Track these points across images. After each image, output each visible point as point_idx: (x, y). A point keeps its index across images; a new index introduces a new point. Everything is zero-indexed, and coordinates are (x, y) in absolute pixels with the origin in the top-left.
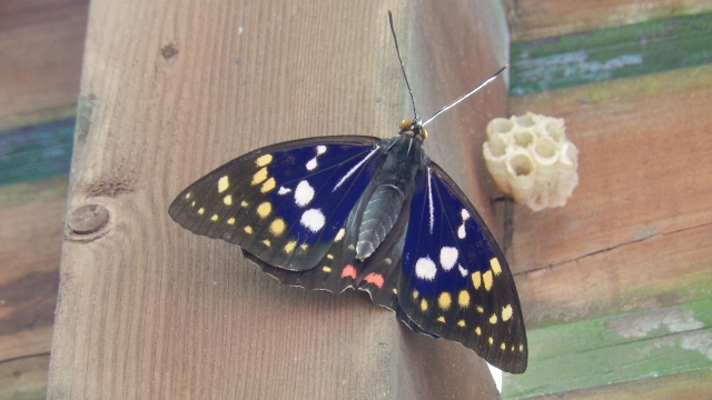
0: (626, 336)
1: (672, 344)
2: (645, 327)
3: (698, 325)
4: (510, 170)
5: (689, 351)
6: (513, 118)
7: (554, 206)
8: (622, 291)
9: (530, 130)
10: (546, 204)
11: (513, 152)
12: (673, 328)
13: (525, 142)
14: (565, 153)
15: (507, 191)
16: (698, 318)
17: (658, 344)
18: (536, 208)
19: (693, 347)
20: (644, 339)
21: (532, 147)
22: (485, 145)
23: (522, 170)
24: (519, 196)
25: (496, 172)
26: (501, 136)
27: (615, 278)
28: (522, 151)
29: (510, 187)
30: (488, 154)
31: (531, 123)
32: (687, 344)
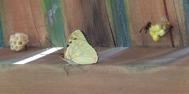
0: (53, 24)
1: (54, 15)
2: (51, 20)
3: (51, 10)
4: (21, 45)
5: (56, 12)
6: (10, 45)
7: (27, 37)
8: (44, 25)
9: (13, 42)
10: (27, 39)
11: (17, 45)
12: (51, 15)
13: (15, 43)
14: (17, 35)
15: (25, 46)
16: (50, 10)
17: (54, 18)
18: (28, 41)
19: (55, 11)
20: (53, 21)
21: (16, 41)
22: (16, 50)
23: (21, 43)
24: (26, 44)
25: (21, 48)
26: (14, 47)
27: (41, 26)
28: (17, 43)
29: (24, 46)
30: (18, 50)
31: (12, 41)
32: (54, 12)
